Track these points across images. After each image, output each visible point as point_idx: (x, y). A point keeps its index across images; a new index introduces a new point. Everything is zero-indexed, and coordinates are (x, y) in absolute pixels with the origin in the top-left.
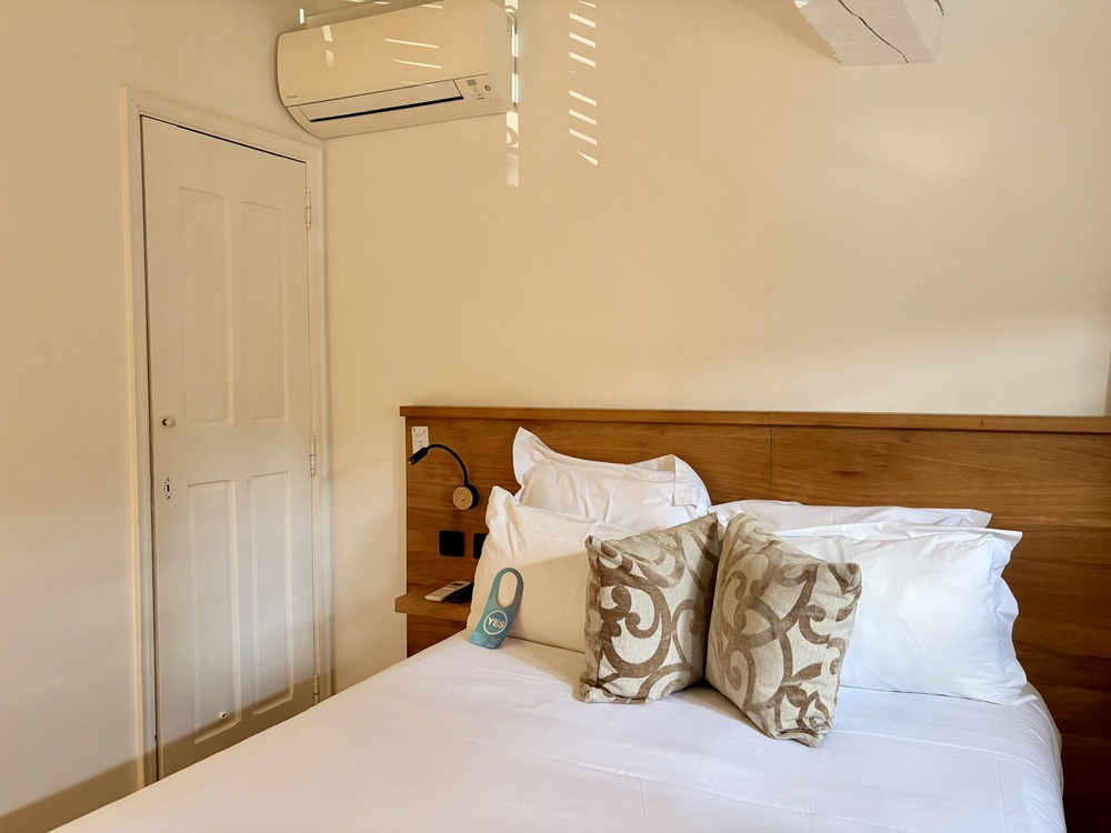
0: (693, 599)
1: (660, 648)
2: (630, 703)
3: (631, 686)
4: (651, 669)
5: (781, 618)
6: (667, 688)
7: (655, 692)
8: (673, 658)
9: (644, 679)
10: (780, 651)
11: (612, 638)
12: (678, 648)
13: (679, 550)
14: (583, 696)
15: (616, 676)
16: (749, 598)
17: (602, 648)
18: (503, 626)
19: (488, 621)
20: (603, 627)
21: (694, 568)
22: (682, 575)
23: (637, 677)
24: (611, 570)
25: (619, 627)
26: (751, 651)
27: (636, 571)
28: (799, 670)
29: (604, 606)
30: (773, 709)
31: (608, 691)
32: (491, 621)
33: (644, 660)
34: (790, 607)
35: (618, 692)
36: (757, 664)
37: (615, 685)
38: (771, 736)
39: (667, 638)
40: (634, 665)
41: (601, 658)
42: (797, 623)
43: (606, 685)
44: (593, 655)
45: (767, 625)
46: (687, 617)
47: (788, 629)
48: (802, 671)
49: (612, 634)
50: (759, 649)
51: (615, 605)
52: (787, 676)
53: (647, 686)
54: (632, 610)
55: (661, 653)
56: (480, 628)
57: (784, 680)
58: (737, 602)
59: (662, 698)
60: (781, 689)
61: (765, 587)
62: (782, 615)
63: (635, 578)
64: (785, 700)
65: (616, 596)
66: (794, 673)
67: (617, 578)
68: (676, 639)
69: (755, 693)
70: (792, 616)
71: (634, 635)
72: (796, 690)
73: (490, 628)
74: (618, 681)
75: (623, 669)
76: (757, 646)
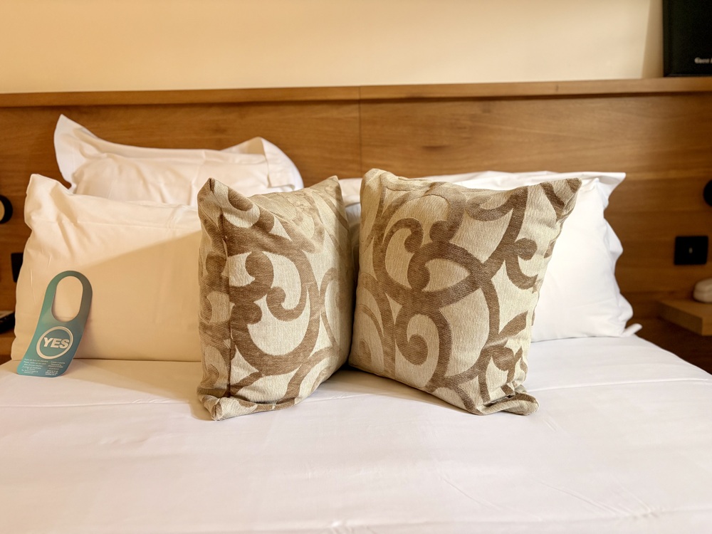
0: (337, 267)
1: (309, 332)
2: (277, 408)
3: (276, 385)
4: (300, 359)
5: (483, 262)
6: (318, 379)
7: (305, 388)
8: (323, 342)
9: (293, 373)
10: (484, 304)
11: (250, 326)
12: (328, 328)
13: (313, 210)
14: (210, 413)
15: (256, 376)
16: (429, 245)
17: (235, 342)
18: (67, 346)
19: (43, 342)
20: (234, 312)
21: (332, 232)
22: (323, 239)
23: (284, 373)
24: (242, 229)
25: (258, 309)
26: (442, 310)
27: (277, 229)
28: (506, 323)
29: (234, 282)
30: (476, 380)
31: (245, 399)
32: (47, 342)
33: (292, 349)
34: (493, 246)
35: (260, 397)
36: (451, 327)
37: (255, 389)
38: (477, 413)
39: (315, 317)
40: (280, 357)
41: (232, 356)
42: (504, 266)
43: (242, 392)
44: (218, 354)
45: (462, 273)
46: (333, 289)
47: (493, 274)
48: (509, 324)
49: (248, 320)
50: (454, 306)
51: (252, 279)
52: (493, 335)
53: (295, 383)
54: (275, 284)
55: (310, 336)
56: (31, 353)
57: (490, 339)
58: (410, 255)
59: (312, 394)
60: (485, 353)
61: (454, 227)
62: (483, 258)
63: (277, 238)
64: (492, 365)
65: (253, 265)
66: (501, 328)
67: (253, 240)
68: (325, 317)
69: (451, 362)
70: (497, 256)
71: (279, 318)
72: (503, 350)
73: (46, 350)
74: (259, 383)
75: (264, 364)
76: (449, 303)
